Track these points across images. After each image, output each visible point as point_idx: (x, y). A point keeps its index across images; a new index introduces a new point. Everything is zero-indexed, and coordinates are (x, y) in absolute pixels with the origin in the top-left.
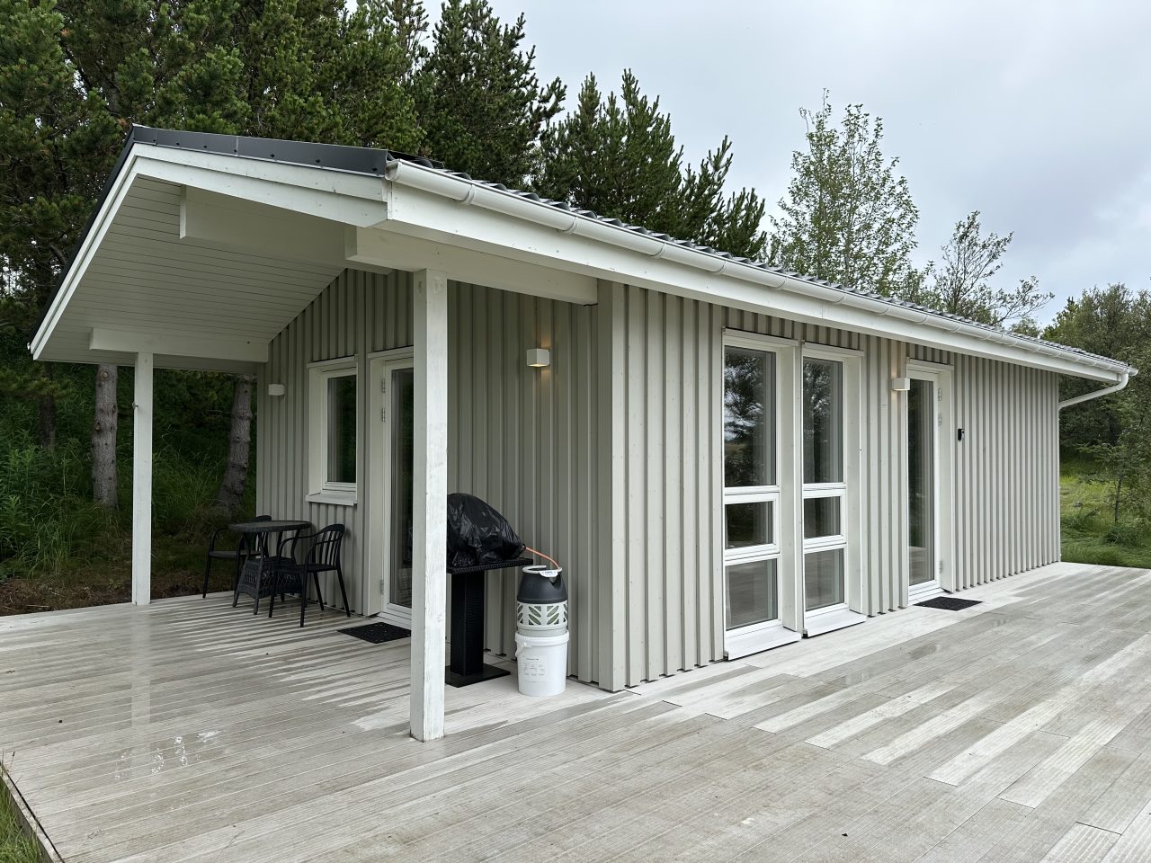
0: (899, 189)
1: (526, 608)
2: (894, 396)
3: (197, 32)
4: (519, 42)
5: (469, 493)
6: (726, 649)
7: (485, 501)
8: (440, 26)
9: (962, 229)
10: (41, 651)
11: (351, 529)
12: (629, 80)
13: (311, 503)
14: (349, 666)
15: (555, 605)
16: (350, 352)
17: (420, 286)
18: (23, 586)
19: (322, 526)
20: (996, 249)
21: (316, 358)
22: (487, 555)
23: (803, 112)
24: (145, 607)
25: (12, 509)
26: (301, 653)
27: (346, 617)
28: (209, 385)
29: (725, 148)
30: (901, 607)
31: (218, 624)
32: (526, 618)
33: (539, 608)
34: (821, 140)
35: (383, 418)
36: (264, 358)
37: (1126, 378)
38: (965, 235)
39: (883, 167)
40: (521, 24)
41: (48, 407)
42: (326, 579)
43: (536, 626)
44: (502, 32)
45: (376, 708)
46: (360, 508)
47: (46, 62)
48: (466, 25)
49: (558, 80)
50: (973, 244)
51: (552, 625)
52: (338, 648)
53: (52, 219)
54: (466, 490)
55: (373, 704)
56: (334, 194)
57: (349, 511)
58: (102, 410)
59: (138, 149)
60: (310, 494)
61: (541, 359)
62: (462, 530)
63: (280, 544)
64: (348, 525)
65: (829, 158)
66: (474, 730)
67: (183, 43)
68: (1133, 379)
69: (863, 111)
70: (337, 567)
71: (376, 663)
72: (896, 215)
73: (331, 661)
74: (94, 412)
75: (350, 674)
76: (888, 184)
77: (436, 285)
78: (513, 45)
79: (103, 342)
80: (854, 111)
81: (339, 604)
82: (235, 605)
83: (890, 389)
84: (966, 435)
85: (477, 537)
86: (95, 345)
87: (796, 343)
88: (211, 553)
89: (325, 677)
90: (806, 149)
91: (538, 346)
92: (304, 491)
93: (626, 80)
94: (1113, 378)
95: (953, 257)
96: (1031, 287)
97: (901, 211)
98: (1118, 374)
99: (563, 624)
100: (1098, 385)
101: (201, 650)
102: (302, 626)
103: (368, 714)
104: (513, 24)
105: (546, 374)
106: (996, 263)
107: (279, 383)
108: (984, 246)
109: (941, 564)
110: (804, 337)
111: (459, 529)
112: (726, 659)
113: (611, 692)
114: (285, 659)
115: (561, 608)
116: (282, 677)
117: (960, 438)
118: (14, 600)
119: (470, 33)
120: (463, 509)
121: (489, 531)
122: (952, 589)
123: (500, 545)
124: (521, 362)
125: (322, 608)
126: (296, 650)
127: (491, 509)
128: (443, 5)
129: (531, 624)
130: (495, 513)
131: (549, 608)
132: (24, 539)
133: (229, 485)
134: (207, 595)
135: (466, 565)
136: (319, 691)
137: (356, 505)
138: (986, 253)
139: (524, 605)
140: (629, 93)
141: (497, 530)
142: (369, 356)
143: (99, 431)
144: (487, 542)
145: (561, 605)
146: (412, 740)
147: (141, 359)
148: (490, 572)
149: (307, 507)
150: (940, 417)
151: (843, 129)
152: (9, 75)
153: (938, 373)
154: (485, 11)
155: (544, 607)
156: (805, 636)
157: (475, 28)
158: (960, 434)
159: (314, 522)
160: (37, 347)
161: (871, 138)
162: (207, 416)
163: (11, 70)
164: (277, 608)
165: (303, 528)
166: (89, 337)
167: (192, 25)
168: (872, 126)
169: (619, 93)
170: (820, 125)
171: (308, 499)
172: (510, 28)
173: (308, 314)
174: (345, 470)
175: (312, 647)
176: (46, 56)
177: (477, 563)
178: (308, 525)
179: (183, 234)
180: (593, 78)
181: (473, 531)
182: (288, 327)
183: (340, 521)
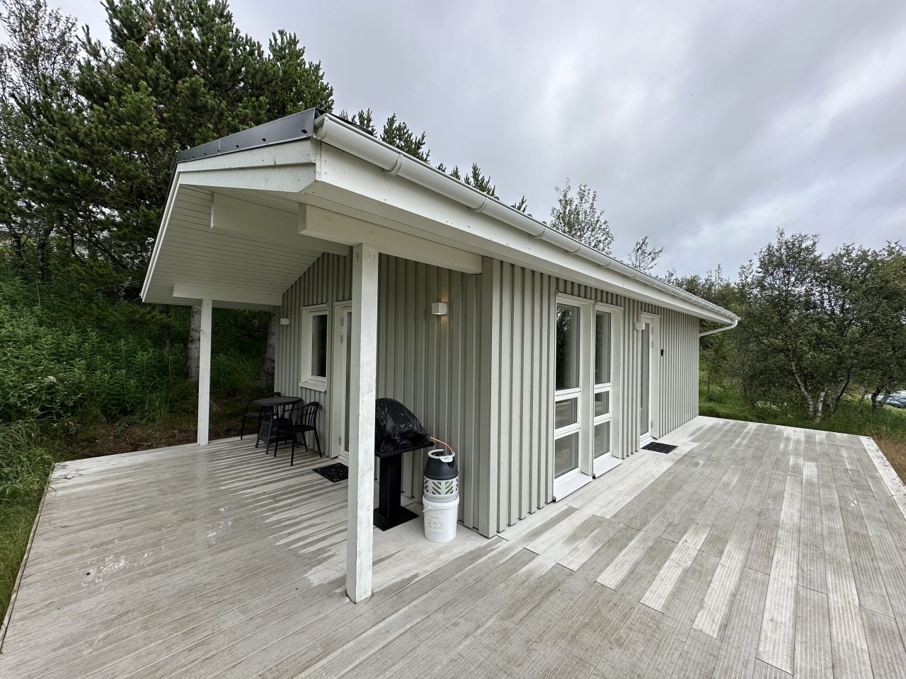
0: (603, 226)
1: (430, 483)
2: (635, 332)
3: (244, 120)
4: (422, 146)
5: (392, 398)
6: (554, 495)
7: (402, 403)
8: (382, 136)
9: (639, 245)
10: (119, 489)
11: (323, 404)
12: (475, 168)
13: (302, 388)
14: (314, 506)
15: (451, 481)
16: (324, 301)
17: (358, 256)
18: (137, 431)
19: (308, 402)
20: (654, 255)
21: (306, 304)
22: (404, 442)
23: (557, 189)
24: (204, 447)
25: (132, 387)
26: (287, 492)
27: (319, 457)
28: (254, 317)
29: (523, 202)
30: (636, 451)
31: (242, 463)
32: (430, 489)
33: (440, 483)
34: (566, 202)
35: (342, 341)
36: (280, 303)
37: (737, 321)
38: (640, 248)
39: (596, 215)
40: (423, 137)
41: (166, 328)
42: (309, 435)
43: (437, 495)
44: (414, 141)
45: (326, 555)
46: (328, 393)
47: (145, 126)
48: (395, 137)
49: (441, 165)
50: (643, 252)
51: (449, 495)
52: (309, 487)
53: (151, 220)
54: (390, 396)
55: (323, 550)
56: (275, 167)
57: (322, 394)
58: (193, 330)
59: (181, 167)
60: (302, 381)
61: (442, 309)
62: (387, 427)
63: (284, 411)
64: (322, 403)
65: (569, 211)
66: (393, 585)
67: (235, 125)
68: (740, 323)
69: (587, 188)
70: (314, 428)
71: (332, 503)
72: (602, 239)
73: (302, 500)
74: (188, 332)
75: (313, 514)
76: (599, 224)
77: (370, 256)
78: (419, 148)
79: (181, 293)
80: (583, 188)
81: (316, 449)
82: (256, 446)
83: (634, 329)
84: (664, 353)
85: (397, 433)
86: (175, 295)
87: (593, 302)
88: (246, 415)
89: (296, 518)
90: (559, 207)
91: (439, 301)
92: (299, 380)
93: (474, 169)
94: (730, 322)
95: (634, 259)
96: (672, 275)
97: (605, 236)
98: (732, 320)
99: (455, 493)
100: (722, 325)
101: (223, 488)
102: (292, 465)
103: (320, 562)
104: (419, 137)
105: (444, 319)
106: (654, 262)
107: (287, 318)
108: (650, 254)
109: (652, 423)
110: (596, 299)
111: (385, 426)
112: (554, 501)
113: (488, 538)
114: (274, 497)
115: (455, 482)
116: (268, 517)
117: (662, 354)
118: (130, 440)
119: (398, 141)
120: (388, 411)
121: (405, 427)
122: (657, 437)
123: (413, 435)
124: (428, 311)
125: (307, 450)
126: (283, 489)
127: (407, 410)
128: (384, 126)
129: (434, 493)
130: (409, 412)
131: (446, 483)
132: (140, 404)
133: (266, 369)
134: (244, 437)
135: (390, 450)
136: (290, 534)
137: (326, 392)
138: (650, 257)
139: (429, 480)
140: (476, 175)
141: (411, 426)
142: (334, 304)
143: (192, 341)
144: (403, 435)
145: (454, 480)
146: (347, 600)
147: (204, 304)
148: (405, 454)
149: (300, 389)
150: (652, 343)
151: (578, 196)
152: (120, 131)
153: (652, 319)
154: (405, 131)
155: (443, 482)
156: (594, 477)
157: (400, 139)
158: (662, 351)
159: (304, 399)
160: (143, 295)
161: (591, 201)
162: (255, 332)
163: (121, 129)
164: (280, 449)
165: (297, 402)
166: (172, 290)
167: (241, 115)
168: (591, 195)
169: (471, 175)
170: (565, 196)
171: (300, 385)
172: (418, 139)
173: (302, 280)
174: (321, 369)
175: (294, 486)
176: (146, 122)
177: (396, 449)
178: (300, 400)
179: (212, 226)
180: (457, 169)
181: (394, 428)
182: (292, 286)
183: (317, 401)
